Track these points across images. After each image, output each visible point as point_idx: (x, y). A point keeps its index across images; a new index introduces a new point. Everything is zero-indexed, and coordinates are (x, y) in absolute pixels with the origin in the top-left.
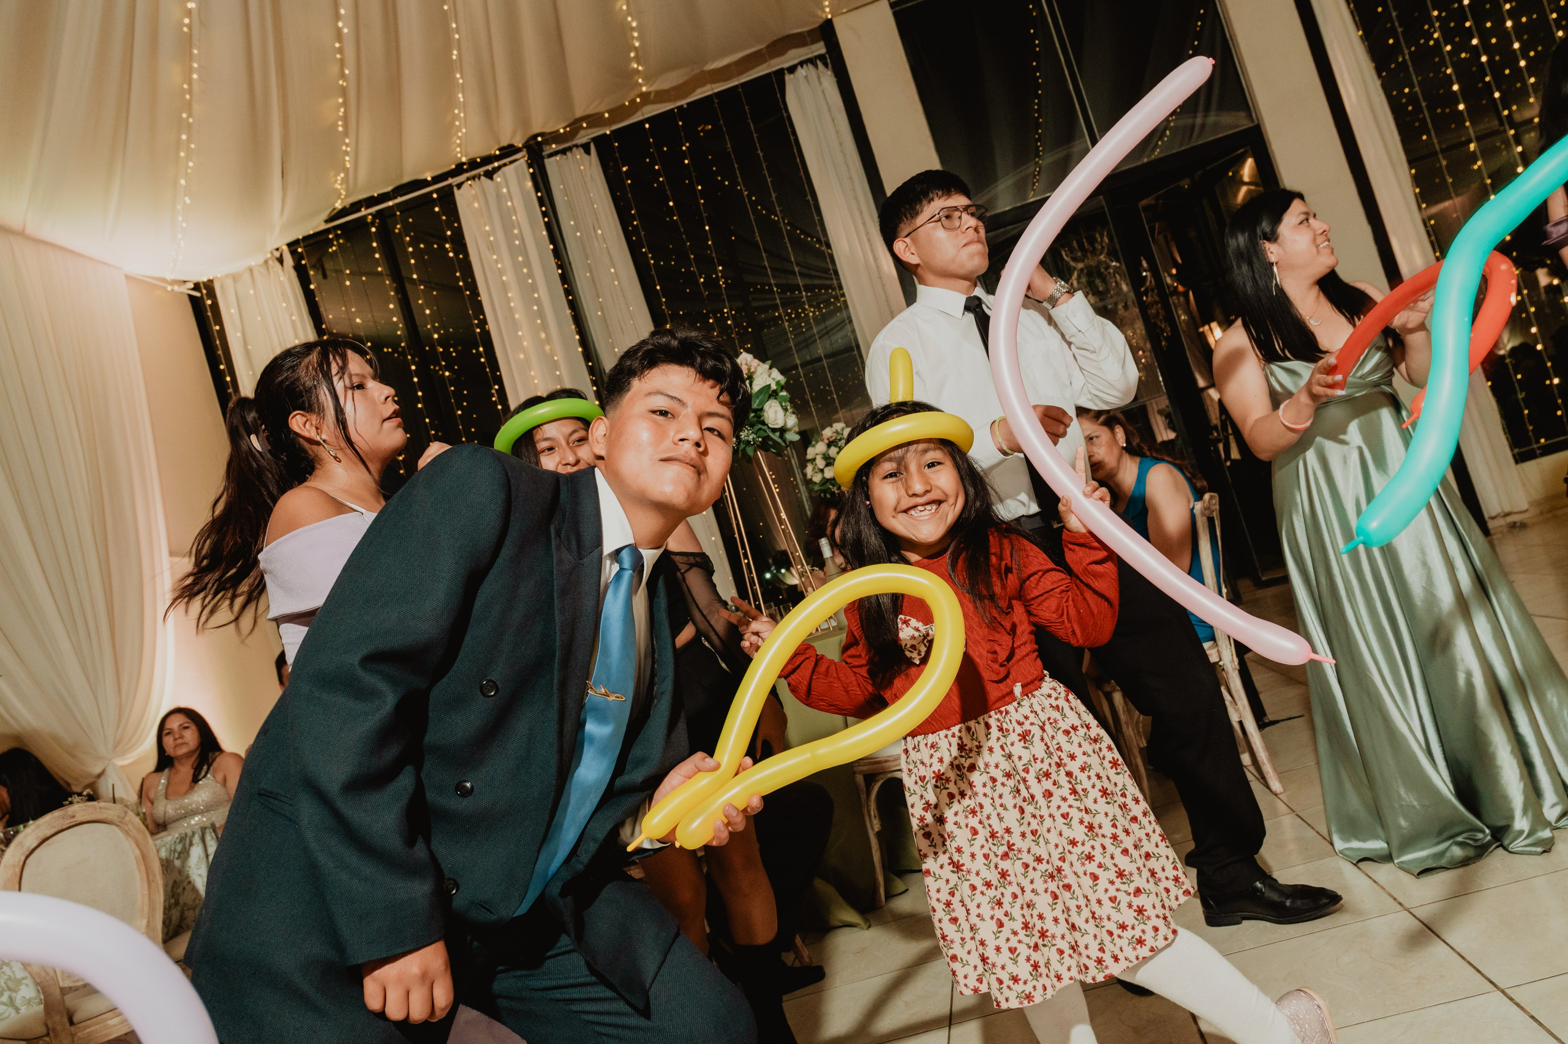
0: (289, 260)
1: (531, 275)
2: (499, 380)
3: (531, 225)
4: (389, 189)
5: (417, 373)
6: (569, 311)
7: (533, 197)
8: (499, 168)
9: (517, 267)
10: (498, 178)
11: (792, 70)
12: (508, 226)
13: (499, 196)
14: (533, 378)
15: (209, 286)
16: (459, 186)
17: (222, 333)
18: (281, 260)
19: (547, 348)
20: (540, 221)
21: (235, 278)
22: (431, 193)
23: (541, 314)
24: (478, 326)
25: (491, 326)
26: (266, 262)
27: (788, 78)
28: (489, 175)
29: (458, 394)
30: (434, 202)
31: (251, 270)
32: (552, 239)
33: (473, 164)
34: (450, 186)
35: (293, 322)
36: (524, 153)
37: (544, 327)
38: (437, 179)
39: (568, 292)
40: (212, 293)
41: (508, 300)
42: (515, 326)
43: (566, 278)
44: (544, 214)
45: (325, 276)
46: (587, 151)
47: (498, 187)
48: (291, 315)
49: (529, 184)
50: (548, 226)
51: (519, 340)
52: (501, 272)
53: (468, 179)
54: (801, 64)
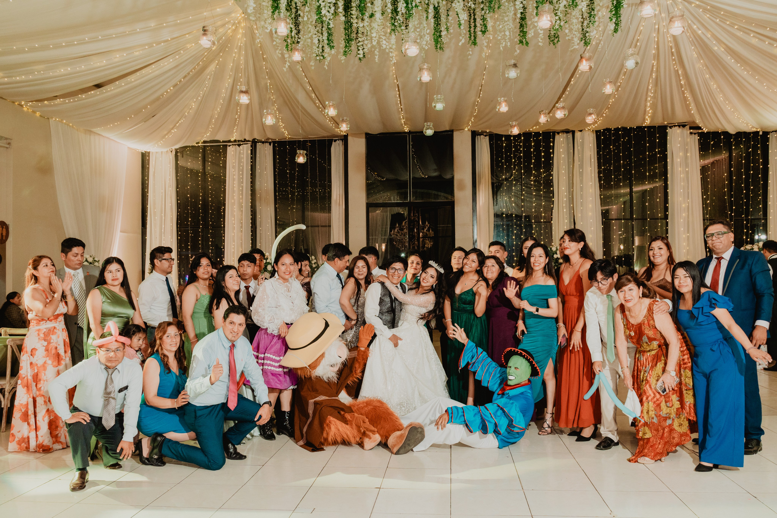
0: (174, 153)
1: (243, 178)
2: (224, 205)
3: (247, 164)
4: (208, 140)
5: (202, 196)
6: (250, 192)
7: (250, 156)
8: (242, 144)
9: (239, 175)
10: (241, 147)
11: (335, 141)
12: (240, 162)
13: (240, 153)
14: (234, 208)
15: (149, 153)
16: (229, 146)
17: (149, 168)
18: (171, 152)
19: (241, 201)
20: (250, 164)
21: (157, 152)
22: (220, 145)
23: (242, 190)
24: (223, 188)
25: (227, 188)
26: (167, 151)
27: (333, 143)
28: (239, 145)
29: (212, 206)
30: (221, 148)
31: (162, 152)
32: (252, 170)
33: (235, 141)
34: (226, 145)
35: (170, 171)
36: (251, 143)
37: (242, 194)
38: (224, 142)
39: (251, 187)
40: (149, 156)
41: (234, 184)
42: (234, 192)
43: (253, 183)
44: (251, 162)
45: (183, 157)
46: (270, 145)
47: (240, 150)
48: (170, 169)
49: (250, 152)
50: (251, 166)
51: (234, 196)
52: (234, 175)
53: (232, 145)
54: (338, 140)
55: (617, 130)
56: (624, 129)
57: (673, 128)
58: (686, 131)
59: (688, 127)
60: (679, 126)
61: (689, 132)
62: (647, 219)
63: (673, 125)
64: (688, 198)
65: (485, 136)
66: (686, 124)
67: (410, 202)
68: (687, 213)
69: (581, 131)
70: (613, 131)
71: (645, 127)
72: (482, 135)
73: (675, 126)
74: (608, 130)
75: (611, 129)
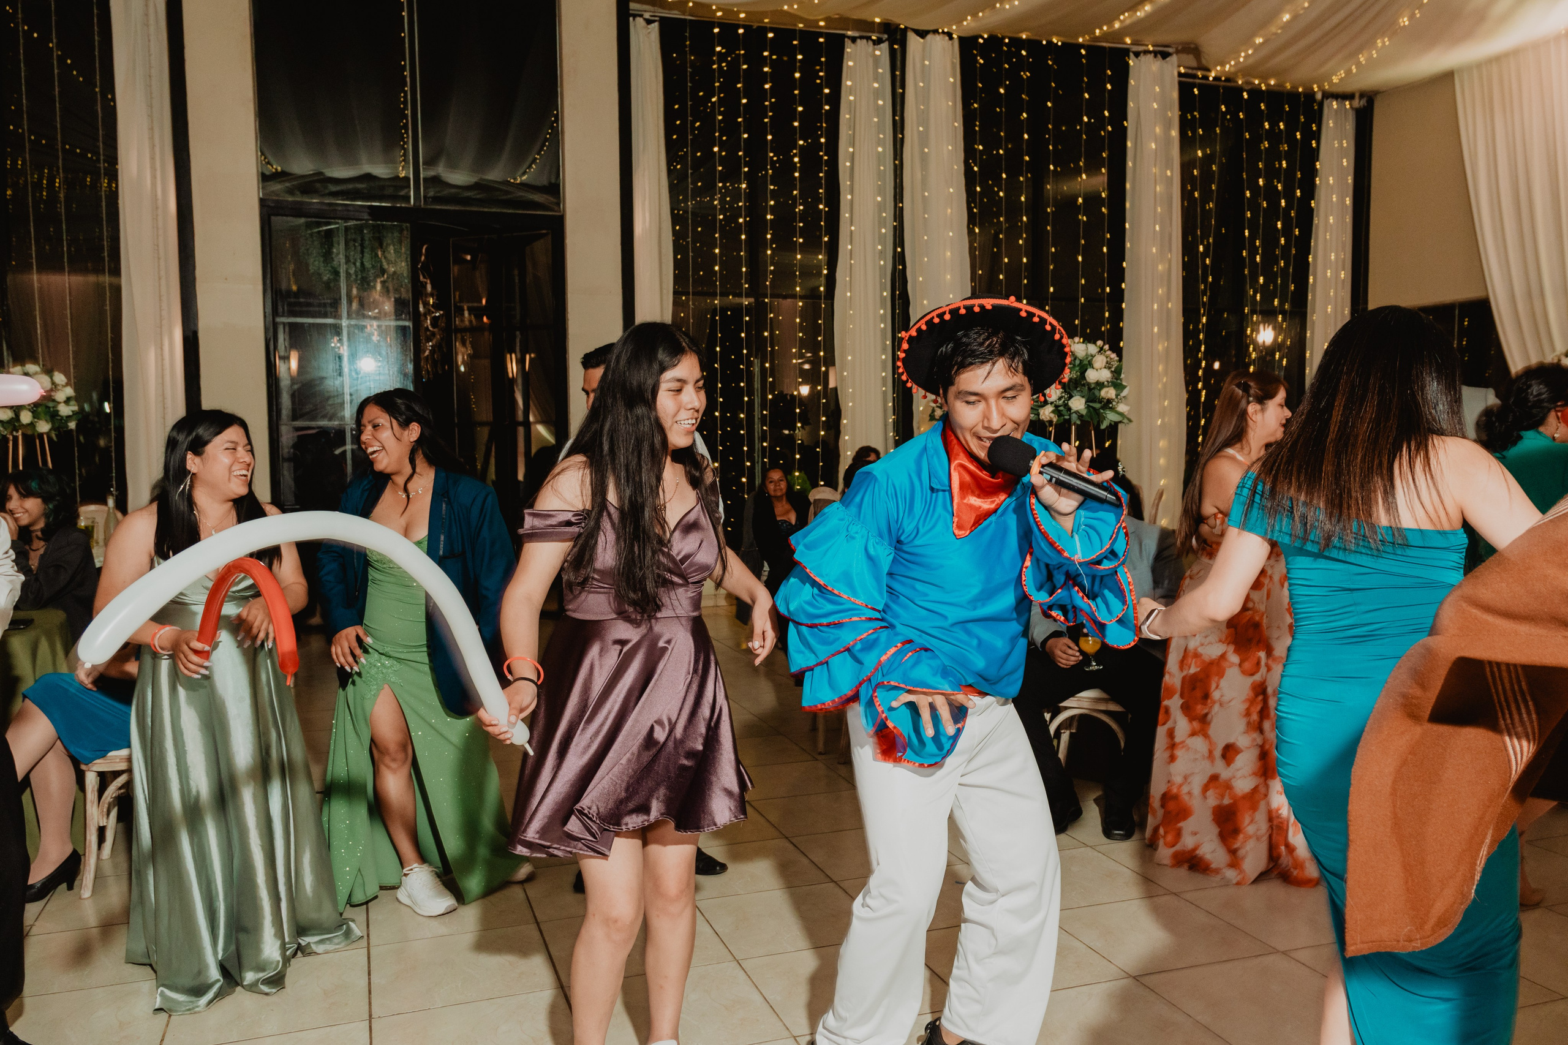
55: (1017, 43)
56: (1032, 45)
57: (1142, 58)
58: (1171, 69)
59: (1174, 59)
60: (1155, 53)
61: (1176, 74)
62: (1078, 300)
63: (1141, 48)
64: (1170, 251)
65: (649, 22)
66: (1170, 50)
67: (416, 210)
68: (1165, 289)
69: (923, 34)
70: (1006, 45)
71: (1082, 46)
72: (641, 16)
73: (1147, 52)
74: (994, 41)
75: (1003, 38)
